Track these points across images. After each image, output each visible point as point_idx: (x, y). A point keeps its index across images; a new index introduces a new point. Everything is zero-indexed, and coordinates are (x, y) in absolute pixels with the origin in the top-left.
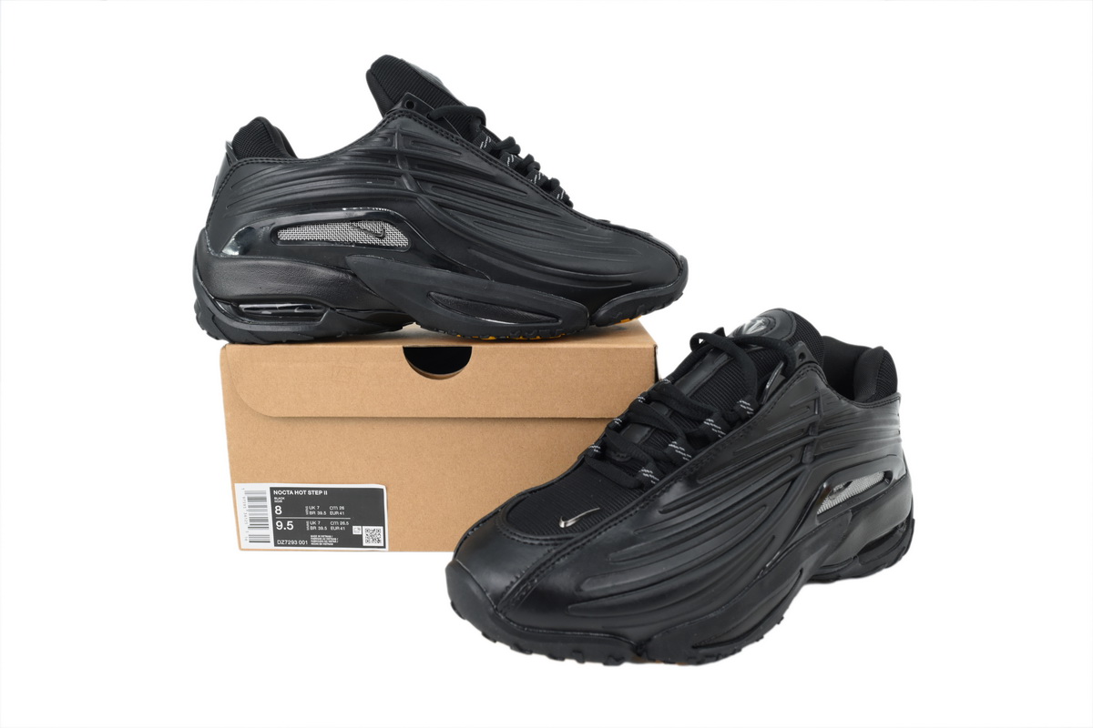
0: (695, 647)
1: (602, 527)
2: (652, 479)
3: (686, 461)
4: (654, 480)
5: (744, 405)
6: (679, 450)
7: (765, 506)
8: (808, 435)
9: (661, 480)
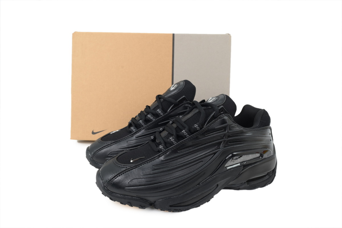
0: (170, 206)
1: (142, 163)
2: (162, 149)
3: (175, 144)
4: (163, 150)
5: (196, 126)
6: (172, 140)
7: (202, 161)
8: (223, 139)
9: (165, 149)
